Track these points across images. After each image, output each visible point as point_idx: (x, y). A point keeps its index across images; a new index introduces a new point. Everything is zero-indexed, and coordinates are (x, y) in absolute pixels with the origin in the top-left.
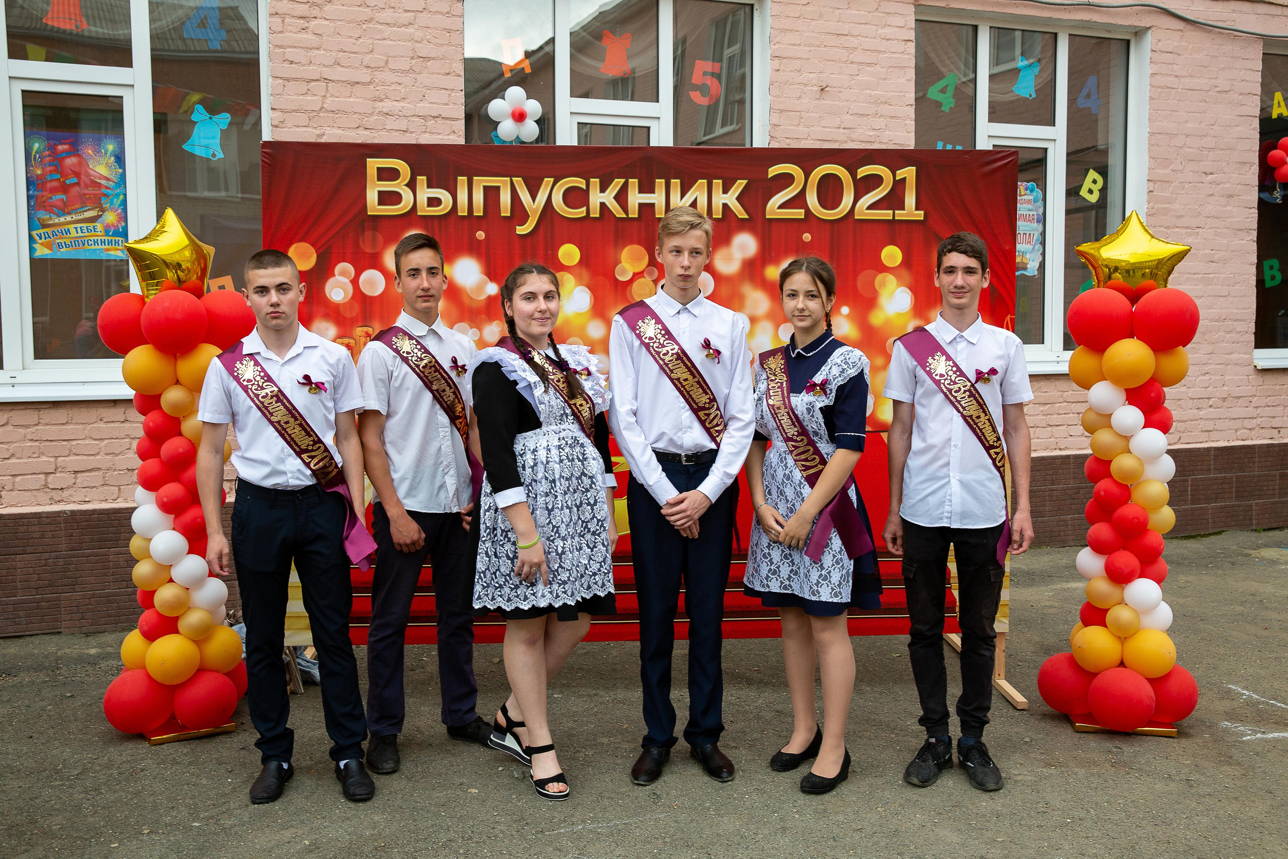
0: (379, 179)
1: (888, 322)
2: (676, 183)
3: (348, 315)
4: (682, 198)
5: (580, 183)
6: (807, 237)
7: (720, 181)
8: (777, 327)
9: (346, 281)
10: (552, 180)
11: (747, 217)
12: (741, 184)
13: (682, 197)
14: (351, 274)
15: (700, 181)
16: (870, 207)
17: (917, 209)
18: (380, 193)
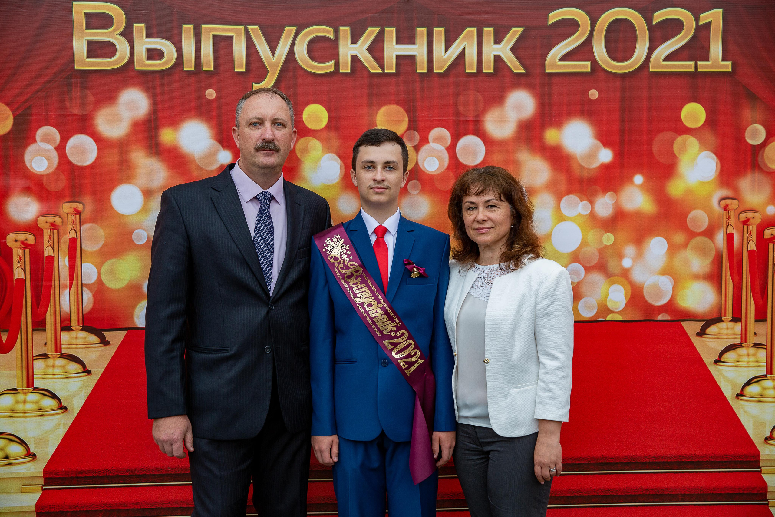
0: (88, 27)
1: (689, 192)
2: (440, 31)
3: (53, 188)
4: (447, 50)
5: (327, 32)
6: (594, 94)
7: (492, 29)
8: (559, 200)
9: (50, 148)
10: (294, 28)
11: (523, 71)
12: (516, 32)
13: (447, 48)
14: (55, 140)
15: (468, 29)
16: (668, 58)
17: (724, 58)
18: (89, 43)
